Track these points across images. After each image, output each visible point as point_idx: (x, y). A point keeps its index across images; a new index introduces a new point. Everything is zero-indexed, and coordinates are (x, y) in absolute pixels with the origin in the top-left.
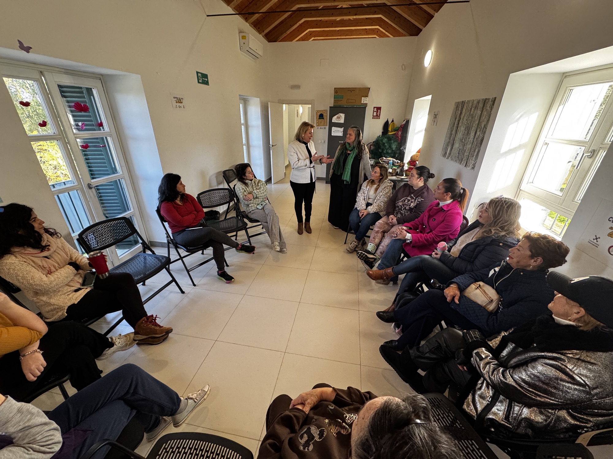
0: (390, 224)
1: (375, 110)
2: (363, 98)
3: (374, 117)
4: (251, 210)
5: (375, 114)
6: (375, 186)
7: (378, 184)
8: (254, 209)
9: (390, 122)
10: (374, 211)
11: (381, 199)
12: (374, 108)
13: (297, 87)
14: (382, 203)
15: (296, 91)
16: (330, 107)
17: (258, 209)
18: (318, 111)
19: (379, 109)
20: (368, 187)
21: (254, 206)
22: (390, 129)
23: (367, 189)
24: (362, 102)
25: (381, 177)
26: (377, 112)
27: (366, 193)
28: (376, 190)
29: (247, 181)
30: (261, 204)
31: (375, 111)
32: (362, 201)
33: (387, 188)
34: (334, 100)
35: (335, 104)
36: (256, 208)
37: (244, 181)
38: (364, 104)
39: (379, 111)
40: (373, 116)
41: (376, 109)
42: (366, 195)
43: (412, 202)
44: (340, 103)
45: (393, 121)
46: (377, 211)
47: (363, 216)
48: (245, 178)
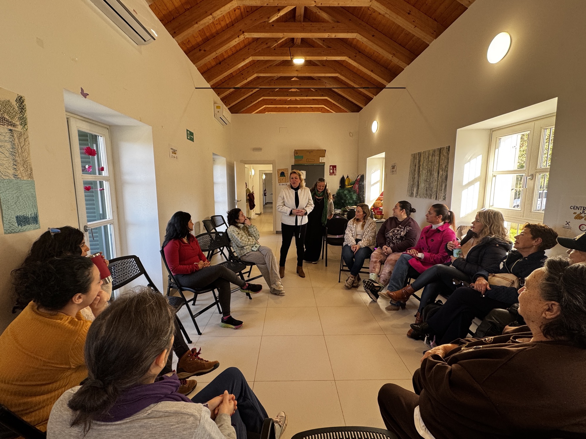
0: (385, 253)
1: (331, 168)
2: (320, 158)
3: (331, 174)
4: (246, 253)
5: (331, 171)
6: (361, 223)
7: (363, 221)
8: (249, 251)
9: (345, 178)
10: (366, 245)
11: (369, 234)
12: (330, 166)
13: (259, 149)
14: (371, 237)
15: (257, 153)
16: (292, 165)
17: (253, 251)
18: (279, 169)
19: (334, 167)
20: (355, 225)
21: (249, 248)
22: (346, 183)
23: (354, 226)
24: (320, 161)
25: (365, 215)
26: (333, 169)
27: (354, 230)
28: (363, 226)
29: (239, 225)
30: (255, 246)
31: (331, 169)
32: (351, 238)
34: (295, 160)
35: (296, 163)
36: (251, 250)
37: (237, 224)
38: (322, 163)
39: (335, 169)
40: (330, 173)
41: (331, 167)
42: (354, 231)
43: (401, 231)
44: (300, 162)
45: (348, 177)
46: (367, 246)
47: (356, 250)
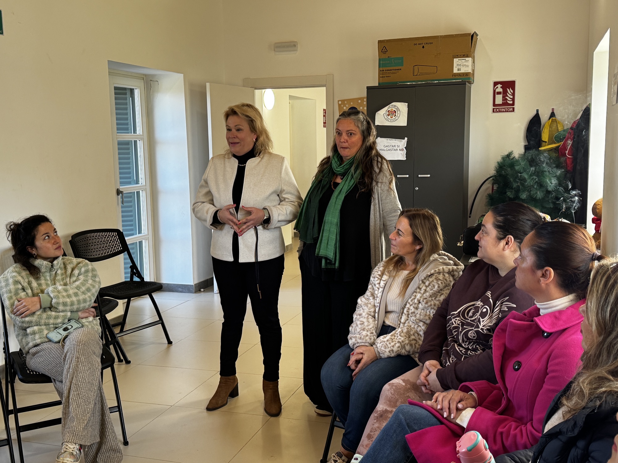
1: (499, 89)
2: (456, 60)
3: (497, 108)
4: (31, 344)
5: (499, 99)
6: (405, 273)
7: (413, 267)
8: (38, 341)
9: (544, 117)
10: (395, 349)
11: (419, 311)
12: (496, 84)
14: (421, 324)
15: (285, 56)
16: (369, 88)
17: (50, 341)
18: (343, 101)
19: (509, 86)
20: (385, 277)
21: (41, 331)
22: (545, 137)
23: (382, 283)
24: (455, 71)
25: (418, 247)
26: (505, 93)
27: (380, 295)
29: (38, 262)
30: (65, 326)
31: (499, 93)
32: (365, 320)
33: (438, 279)
34: (380, 71)
35: (386, 80)
36: (47, 337)
37: (31, 260)
38: (459, 75)
39: (510, 91)
40: (494, 105)
41: (499, 86)
42: (378, 300)
43: (483, 315)
44: (395, 78)
45: (553, 115)
46: (403, 352)
47: (360, 365)
48: (34, 252)
